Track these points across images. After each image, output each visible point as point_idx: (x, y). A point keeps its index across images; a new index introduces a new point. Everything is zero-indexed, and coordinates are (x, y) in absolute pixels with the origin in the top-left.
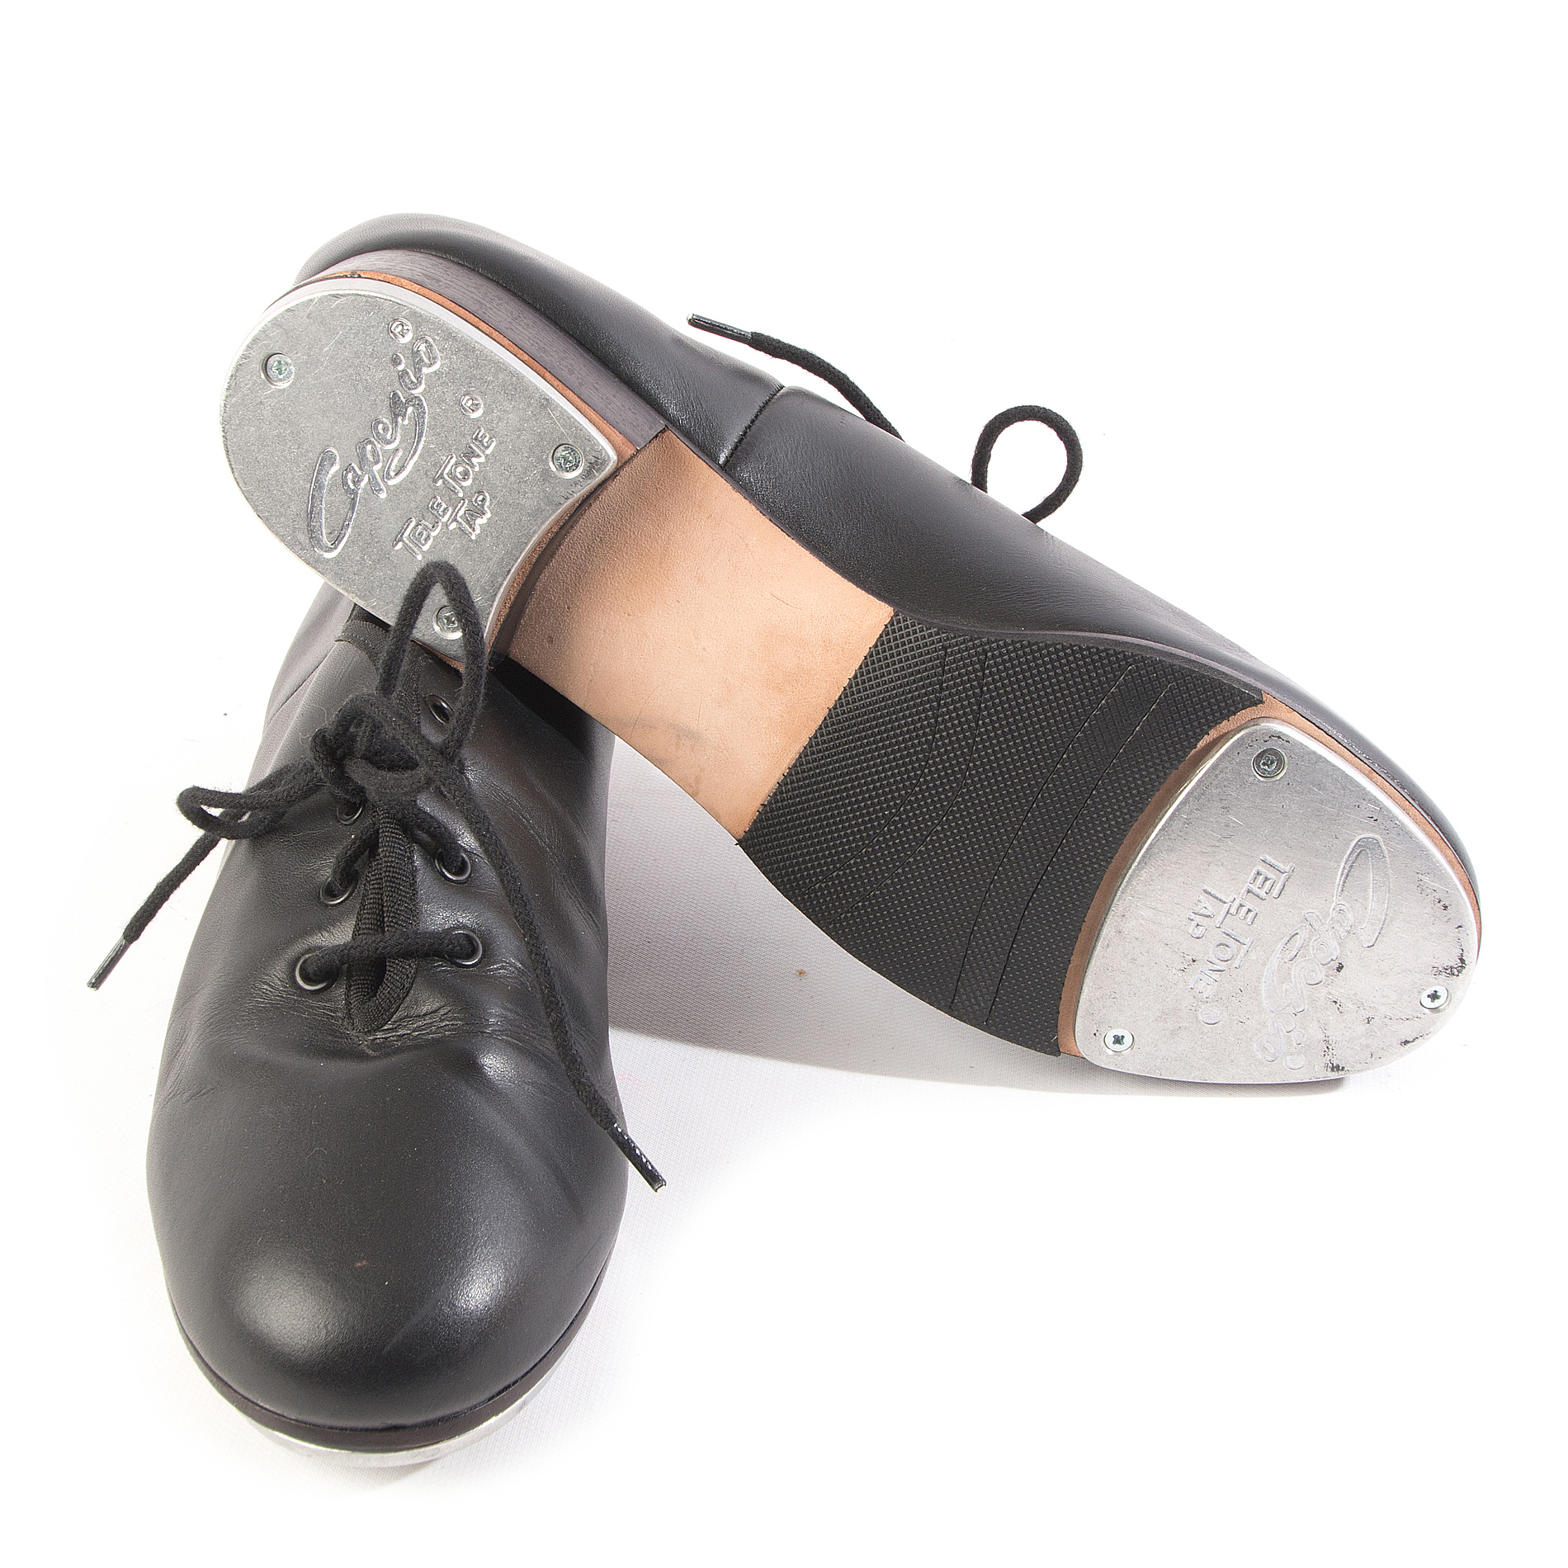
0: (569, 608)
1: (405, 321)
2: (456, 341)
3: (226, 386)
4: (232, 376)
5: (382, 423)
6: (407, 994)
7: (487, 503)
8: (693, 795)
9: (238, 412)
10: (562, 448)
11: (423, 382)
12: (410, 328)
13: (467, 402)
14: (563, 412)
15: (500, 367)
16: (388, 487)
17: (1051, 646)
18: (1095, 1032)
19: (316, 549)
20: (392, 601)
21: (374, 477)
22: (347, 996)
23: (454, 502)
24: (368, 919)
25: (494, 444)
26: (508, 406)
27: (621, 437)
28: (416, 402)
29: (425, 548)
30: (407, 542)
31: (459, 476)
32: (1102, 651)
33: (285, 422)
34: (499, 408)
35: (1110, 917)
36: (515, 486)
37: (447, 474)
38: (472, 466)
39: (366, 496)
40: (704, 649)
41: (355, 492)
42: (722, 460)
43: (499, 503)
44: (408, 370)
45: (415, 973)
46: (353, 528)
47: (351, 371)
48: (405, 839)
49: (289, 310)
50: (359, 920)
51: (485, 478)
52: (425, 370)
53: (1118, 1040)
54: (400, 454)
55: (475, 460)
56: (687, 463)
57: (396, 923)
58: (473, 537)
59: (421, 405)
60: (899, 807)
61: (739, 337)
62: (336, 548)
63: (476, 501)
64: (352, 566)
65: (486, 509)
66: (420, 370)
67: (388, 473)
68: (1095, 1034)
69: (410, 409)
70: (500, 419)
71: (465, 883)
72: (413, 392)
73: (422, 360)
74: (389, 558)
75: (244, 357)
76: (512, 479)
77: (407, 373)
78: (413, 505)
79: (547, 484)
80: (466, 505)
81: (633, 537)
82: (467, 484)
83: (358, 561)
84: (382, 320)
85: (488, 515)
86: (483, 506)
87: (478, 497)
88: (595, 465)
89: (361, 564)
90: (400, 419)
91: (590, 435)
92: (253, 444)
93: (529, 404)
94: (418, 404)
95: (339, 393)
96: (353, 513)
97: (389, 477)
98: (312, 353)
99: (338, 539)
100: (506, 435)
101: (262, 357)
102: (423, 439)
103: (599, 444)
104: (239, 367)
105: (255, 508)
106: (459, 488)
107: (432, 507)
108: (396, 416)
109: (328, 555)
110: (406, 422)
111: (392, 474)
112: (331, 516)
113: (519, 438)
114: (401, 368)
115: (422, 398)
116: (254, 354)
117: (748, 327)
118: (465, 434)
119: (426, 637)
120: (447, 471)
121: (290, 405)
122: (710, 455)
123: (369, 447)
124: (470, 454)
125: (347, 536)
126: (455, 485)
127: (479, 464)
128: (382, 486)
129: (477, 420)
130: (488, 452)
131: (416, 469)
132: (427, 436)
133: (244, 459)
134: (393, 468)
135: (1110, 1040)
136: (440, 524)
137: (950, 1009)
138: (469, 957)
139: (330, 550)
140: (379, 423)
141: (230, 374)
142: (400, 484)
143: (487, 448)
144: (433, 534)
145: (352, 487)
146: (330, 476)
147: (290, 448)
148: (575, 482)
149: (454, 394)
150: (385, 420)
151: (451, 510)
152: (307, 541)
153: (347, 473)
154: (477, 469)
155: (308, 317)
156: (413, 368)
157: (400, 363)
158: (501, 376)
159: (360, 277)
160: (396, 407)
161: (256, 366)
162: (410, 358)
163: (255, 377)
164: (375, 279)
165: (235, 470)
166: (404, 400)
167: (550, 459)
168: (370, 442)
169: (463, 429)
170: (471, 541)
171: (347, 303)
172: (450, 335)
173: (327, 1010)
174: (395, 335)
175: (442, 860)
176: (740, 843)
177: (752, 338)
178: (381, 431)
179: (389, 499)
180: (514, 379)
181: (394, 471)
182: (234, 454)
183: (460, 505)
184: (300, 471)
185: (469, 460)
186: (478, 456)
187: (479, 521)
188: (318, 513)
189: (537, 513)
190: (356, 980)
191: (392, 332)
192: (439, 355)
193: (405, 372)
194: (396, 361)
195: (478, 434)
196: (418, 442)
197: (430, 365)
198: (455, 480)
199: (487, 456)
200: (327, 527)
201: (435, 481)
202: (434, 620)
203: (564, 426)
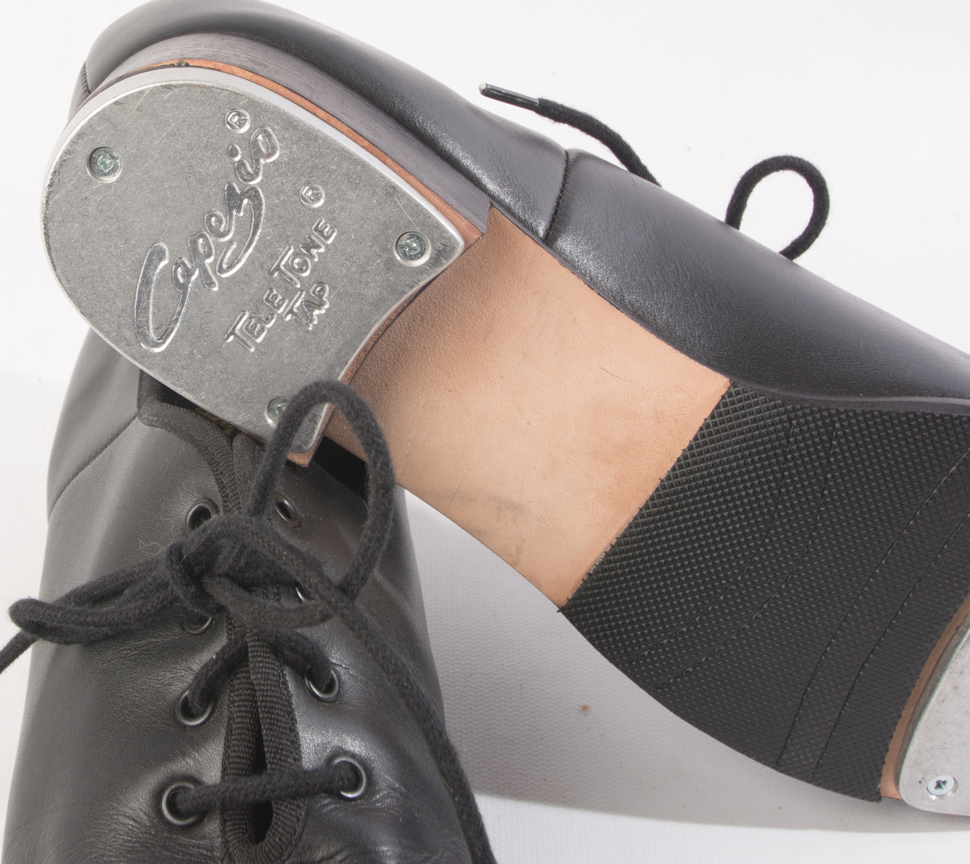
0: (386, 385)
1: (242, 111)
2: (297, 130)
3: (48, 183)
4: (55, 172)
5: (215, 215)
6: (300, 839)
7: (326, 294)
8: (514, 564)
9: (62, 208)
10: (407, 236)
11: (261, 173)
12: (248, 117)
13: (306, 192)
14: (410, 200)
15: (344, 155)
16: (220, 279)
17: (903, 415)
18: (921, 779)
19: (142, 344)
20: (222, 394)
21: (205, 271)
22: (223, 832)
23: (289, 294)
24: (238, 746)
25: (335, 235)
26: (352, 195)
27: (466, 222)
28: (253, 194)
29: (259, 340)
30: (239, 334)
31: (296, 267)
32: (956, 419)
33: (112, 218)
34: (342, 197)
35: (947, 674)
36: (357, 276)
37: (284, 266)
38: (312, 257)
39: (197, 290)
40: (529, 423)
41: (184, 287)
42: (541, 233)
43: (339, 294)
44: (246, 162)
45: (306, 815)
46: (182, 322)
47: (183, 163)
48: (277, 663)
49: (117, 103)
50: (227, 746)
51: (325, 269)
52: (262, 161)
53: (939, 785)
54: (234, 246)
55: (314, 251)
56: (512, 240)
57: (280, 759)
58: (310, 329)
59: (257, 196)
60: (736, 576)
61: (526, 104)
62: (163, 343)
63: (314, 292)
64: (180, 361)
65: (324, 299)
66: (257, 161)
67: (221, 266)
68: (920, 782)
69: (246, 201)
70: (342, 209)
71: (336, 700)
72: (252, 183)
73: (260, 151)
74: (220, 352)
75: (68, 152)
76: (354, 269)
77: (243, 164)
78: (247, 298)
79: (390, 273)
80: (303, 296)
81: (456, 314)
82: (306, 274)
83: (187, 355)
84: (217, 111)
85: (327, 306)
86: (321, 297)
87: (316, 288)
88: (443, 251)
89: (190, 358)
90: (234, 212)
91: (438, 222)
92: (77, 241)
93: (374, 193)
94: (254, 196)
95: (170, 187)
96: (183, 307)
97: (221, 270)
98: (142, 147)
99: (166, 335)
100: (349, 225)
101: (88, 152)
102: (259, 231)
103: (448, 232)
104: (62, 163)
105: (79, 305)
106: (295, 279)
107: (267, 300)
108: (230, 209)
109: (157, 350)
110: (242, 214)
111: (225, 266)
112: (159, 311)
113: (362, 226)
114: (237, 159)
115: (260, 190)
116: (79, 149)
117: (534, 94)
118: (304, 225)
119: (258, 429)
120: (283, 263)
121: (116, 200)
122: (531, 230)
123: (201, 241)
124: (310, 245)
125: (176, 329)
126: (292, 276)
127: (319, 254)
128: (214, 279)
129: (319, 210)
130: (330, 242)
131: (251, 261)
132: (263, 229)
133: (67, 256)
134: (226, 261)
135: (932, 785)
136: (275, 316)
137: (778, 764)
138: (354, 787)
139: (157, 345)
140: (212, 216)
141: (52, 171)
142: (234, 276)
143: (327, 238)
144: (269, 326)
145: (181, 280)
146: (158, 271)
147: (116, 243)
148: (421, 270)
149: (293, 184)
150: (218, 213)
151: (287, 301)
152: (133, 336)
153: (177, 268)
154: (316, 260)
155: (138, 110)
156: (249, 159)
157: (236, 155)
158: (345, 165)
159: (187, 65)
160: (232, 200)
161: (82, 161)
162: (247, 148)
163: (79, 173)
164: (204, 68)
165: (57, 268)
166: (238, 191)
167: (394, 248)
168: (202, 236)
169: (302, 219)
170: (308, 332)
171: (180, 95)
172: (290, 124)
173: (203, 849)
174: (231, 126)
175: (311, 679)
176: (562, 610)
177: (540, 105)
178: (214, 224)
179: (221, 292)
180: (359, 167)
181: (227, 264)
182: (57, 251)
183: (297, 296)
184: (126, 267)
185: (308, 251)
186: (318, 247)
187: (316, 312)
188: (145, 309)
189: (378, 304)
190: (231, 815)
191: (228, 123)
192: (278, 144)
193: (241, 164)
194: (233, 153)
195: (318, 224)
196: (254, 233)
197: (269, 155)
198: (291, 272)
199: (327, 246)
200: (154, 322)
201: (272, 274)
202: (266, 411)
203: (411, 215)
